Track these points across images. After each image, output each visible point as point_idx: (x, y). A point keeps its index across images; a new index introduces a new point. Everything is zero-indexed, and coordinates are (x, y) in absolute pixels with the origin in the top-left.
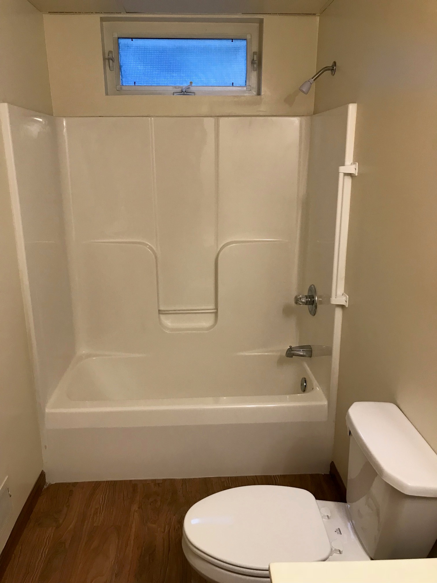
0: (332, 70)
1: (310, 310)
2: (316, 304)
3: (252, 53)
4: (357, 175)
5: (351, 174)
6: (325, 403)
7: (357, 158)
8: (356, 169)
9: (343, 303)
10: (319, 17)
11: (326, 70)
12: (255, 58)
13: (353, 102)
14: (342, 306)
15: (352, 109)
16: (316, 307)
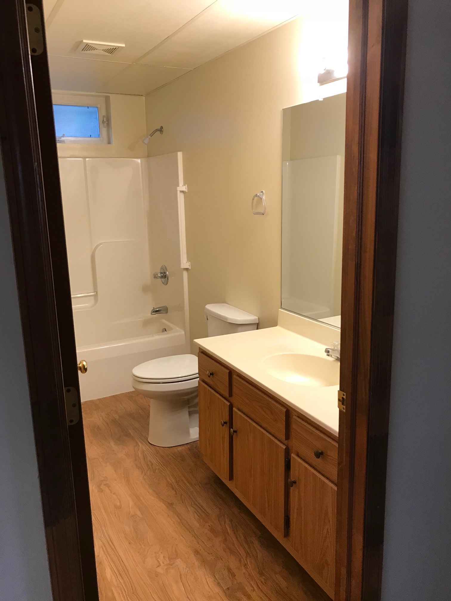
0: (161, 131)
1: (163, 282)
2: (168, 276)
3: (102, 116)
4: (187, 191)
5: (183, 191)
6: (184, 333)
7: (186, 182)
8: (186, 188)
9: (188, 267)
10: (144, 97)
11: (157, 131)
12: (105, 120)
13: (180, 151)
14: (187, 269)
15: (180, 155)
16: (168, 279)
